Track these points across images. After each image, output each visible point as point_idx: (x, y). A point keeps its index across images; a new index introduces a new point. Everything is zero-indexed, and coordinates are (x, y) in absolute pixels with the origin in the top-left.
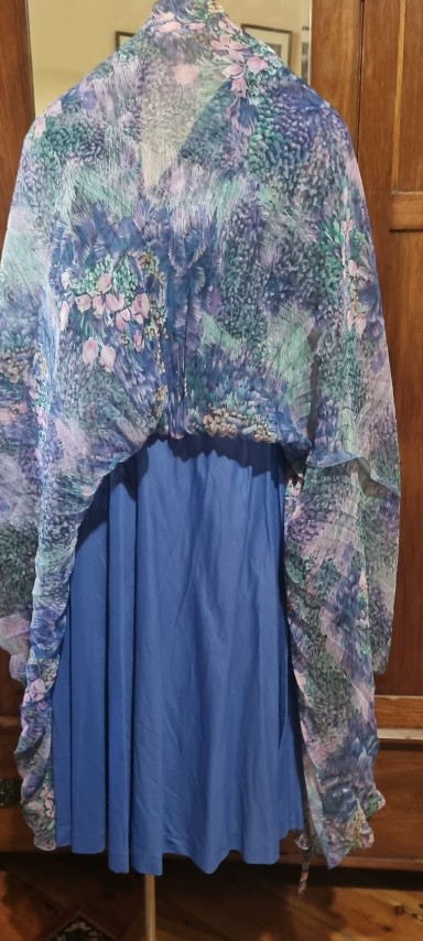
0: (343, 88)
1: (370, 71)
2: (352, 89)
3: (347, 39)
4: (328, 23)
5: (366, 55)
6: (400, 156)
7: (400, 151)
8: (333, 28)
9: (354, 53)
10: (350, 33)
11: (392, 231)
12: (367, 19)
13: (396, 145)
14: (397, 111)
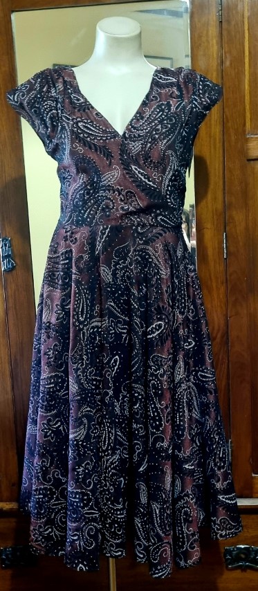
0: (212, 74)
1: (228, 63)
2: (218, 75)
3: (213, 44)
4: (200, 37)
5: (225, 53)
6: (251, 113)
7: (251, 111)
8: (204, 39)
9: (218, 55)
10: (215, 41)
11: (249, 160)
12: (225, 33)
13: (248, 107)
14: (247, 87)
